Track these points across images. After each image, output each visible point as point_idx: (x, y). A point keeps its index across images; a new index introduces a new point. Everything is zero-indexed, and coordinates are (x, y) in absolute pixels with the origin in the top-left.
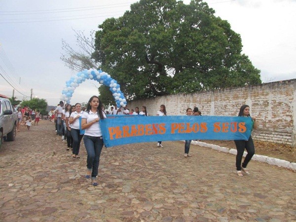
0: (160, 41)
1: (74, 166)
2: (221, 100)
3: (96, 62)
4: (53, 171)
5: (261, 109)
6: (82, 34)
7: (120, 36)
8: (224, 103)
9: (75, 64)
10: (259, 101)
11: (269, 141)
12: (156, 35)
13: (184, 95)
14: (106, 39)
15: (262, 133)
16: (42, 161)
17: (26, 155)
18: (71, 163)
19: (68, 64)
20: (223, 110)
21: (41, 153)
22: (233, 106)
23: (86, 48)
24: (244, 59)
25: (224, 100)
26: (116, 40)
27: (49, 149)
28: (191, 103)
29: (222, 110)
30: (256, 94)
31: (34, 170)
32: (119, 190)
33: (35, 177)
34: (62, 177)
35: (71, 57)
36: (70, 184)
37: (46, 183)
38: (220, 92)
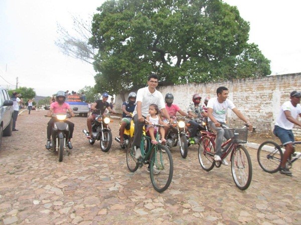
0: (167, 27)
1: (104, 170)
2: (241, 91)
3: (93, 48)
7: (122, 19)
8: (245, 94)
9: (70, 50)
12: (162, 19)
13: (195, 85)
14: (106, 22)
17: (34, 155)
18: (96, 165)
20: (244, 102)
22: (257, 97)
23: (84, 32)
24: (253, 48)
25: (246, 91)
26: (117, 24)
28: (204, 94)
29: (242, 102)
30: (287, 85)
31: (57, 177)
32: (188, 208)
33: (63, 189)
34: (98, 188)
35: (64, 42)
36: (117, 199)
37: (83, 198)
38: (240, 82)
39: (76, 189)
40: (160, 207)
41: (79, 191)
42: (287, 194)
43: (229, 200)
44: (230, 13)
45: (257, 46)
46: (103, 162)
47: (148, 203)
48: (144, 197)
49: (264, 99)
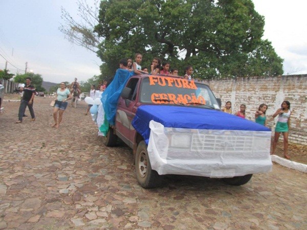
0: (175, 17)
1: (68, 168)
2: (244, 91)
3: (99, 36)
4: (39, 176)
5: (295, 105)
6: (84, 3)
7: (129, 7)
8: (248, 94)
9: (75, 37)
10: (294, 95)
11: (302, 143)
12: (171, 9)
14: (112, 9)
15: (294, 134)
16: (26, 157)
17: (7, 144)
18: (63, 162)
19: (67, 36)
21: (27, 144)
22: (260, 98)
23: (89, 19)
24: (266, 45)
25: (249, 91)
26: (123, 11)
27: (38, 138)
30: (291, 87)
31: (12, 172)
32: (133, 222)
33: (9, 188)
34: (49, 188)
35: (71, 28)
36: (60, 203)
37: (25, 199)
38: (244, 81)
39: (23, 188)
40: (103, 217)
41: (26, 191)
42: (258, 212)
43: (186, 214)
44: (243, 6)
45: (271, 43)
46: (73, 159)
47: (92, 211)
48: (91, 204)
49: (267, 101)
